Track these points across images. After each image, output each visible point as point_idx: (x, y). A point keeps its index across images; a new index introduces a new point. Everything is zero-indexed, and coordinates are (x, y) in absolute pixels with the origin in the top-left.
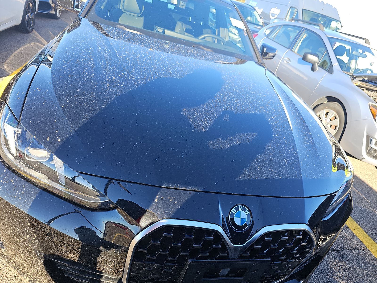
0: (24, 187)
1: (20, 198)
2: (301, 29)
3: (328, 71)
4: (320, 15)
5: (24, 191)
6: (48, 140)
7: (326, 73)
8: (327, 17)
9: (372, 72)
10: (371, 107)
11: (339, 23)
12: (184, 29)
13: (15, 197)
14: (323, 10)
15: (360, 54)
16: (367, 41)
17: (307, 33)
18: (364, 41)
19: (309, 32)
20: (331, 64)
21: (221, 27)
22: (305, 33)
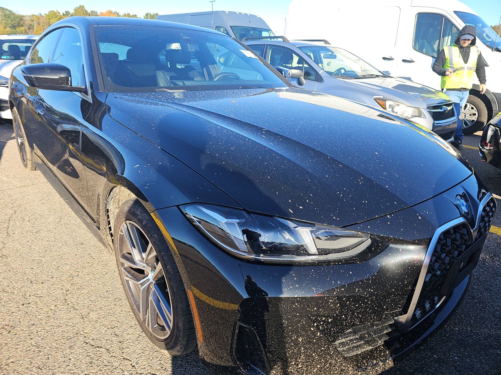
0: (292, 272)
1: (297, 286)
2: (263, 47)
3: (317, 81)
4: (250, 29)
5: (295, 276)
6: (292, 212)
7: (317, 83)
8: (257, 29)
9: (345, 70)
10: (377, 100)
11: (271, 32)
12: (169, 78)
13: (291, 287)
14: (250, 22)
15: (331, 56)
16: (326, 42)
17: (271, 49)
18: (323, 42)
19: (273, 47)
20: (317, 73)
21: (210, 65)
22: (269, 49)
